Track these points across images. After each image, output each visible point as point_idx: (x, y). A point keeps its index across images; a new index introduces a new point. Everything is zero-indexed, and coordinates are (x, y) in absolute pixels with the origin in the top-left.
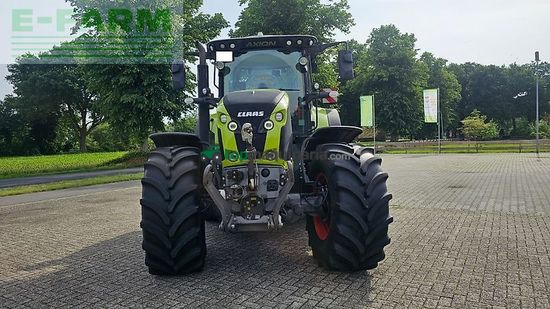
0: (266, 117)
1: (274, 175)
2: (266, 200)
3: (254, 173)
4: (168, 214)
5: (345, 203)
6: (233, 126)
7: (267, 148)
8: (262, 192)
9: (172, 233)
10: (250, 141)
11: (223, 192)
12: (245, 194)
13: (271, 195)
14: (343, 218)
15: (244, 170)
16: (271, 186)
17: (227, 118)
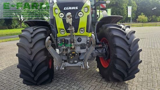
0: (79, 10)
1: (84, 41)
2: (80, 54)
3: (74, 40)
4: (31, 61)
5: (119, 54)
6: (62, 15)
7: (80, 27)
8: (78, 50)
9: (33, 70)
10: (71, 23)
11: (58, 50)
12: (69, 51)
13: (83, 51)
14: (118, 61)
15: (68, 39)
16: (83, 47)
17: (58, 11)
